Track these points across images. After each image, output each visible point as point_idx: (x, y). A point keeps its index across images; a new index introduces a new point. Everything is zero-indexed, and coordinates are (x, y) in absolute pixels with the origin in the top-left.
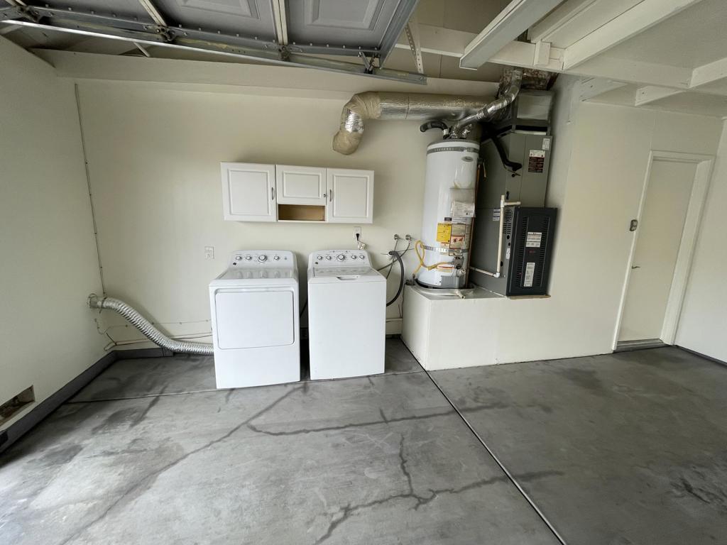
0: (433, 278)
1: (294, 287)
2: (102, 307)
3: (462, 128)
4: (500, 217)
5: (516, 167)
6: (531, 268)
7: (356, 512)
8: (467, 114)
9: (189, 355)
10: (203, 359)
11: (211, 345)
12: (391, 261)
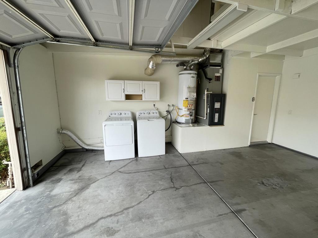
0: (182, 120)
1: (132, 123)
2: (62, 133)
3: (191, 66)
4: (205, 98)
5: (210, 79)
6: (217, 115)
7: (156, 192)
8: (192, 61)
9: (92, 151)
10: (98, 152)
11: (103, 147)
12: (167, 114)
